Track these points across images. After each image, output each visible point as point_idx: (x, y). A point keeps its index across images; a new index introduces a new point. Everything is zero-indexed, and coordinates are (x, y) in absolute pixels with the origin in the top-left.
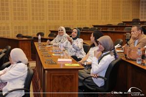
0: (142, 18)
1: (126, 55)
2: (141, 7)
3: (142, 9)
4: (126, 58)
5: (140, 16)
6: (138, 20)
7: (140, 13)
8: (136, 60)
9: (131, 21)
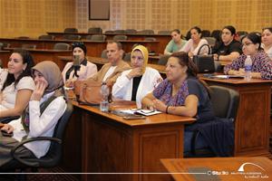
0: (80, 27)
1: (78, 96)
2: (77, 7)
3: (79, 10)
4: (79, 102)
5: (77, 24)
6: (74, 30)
7: (77, 18)
8: (99, 105)
9: (62, 31)
